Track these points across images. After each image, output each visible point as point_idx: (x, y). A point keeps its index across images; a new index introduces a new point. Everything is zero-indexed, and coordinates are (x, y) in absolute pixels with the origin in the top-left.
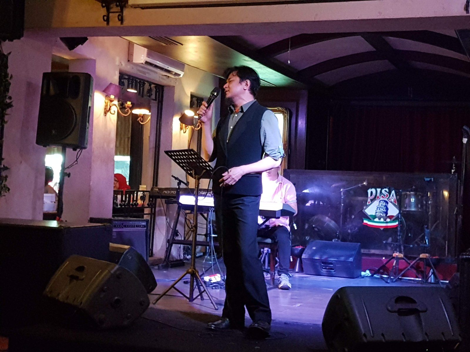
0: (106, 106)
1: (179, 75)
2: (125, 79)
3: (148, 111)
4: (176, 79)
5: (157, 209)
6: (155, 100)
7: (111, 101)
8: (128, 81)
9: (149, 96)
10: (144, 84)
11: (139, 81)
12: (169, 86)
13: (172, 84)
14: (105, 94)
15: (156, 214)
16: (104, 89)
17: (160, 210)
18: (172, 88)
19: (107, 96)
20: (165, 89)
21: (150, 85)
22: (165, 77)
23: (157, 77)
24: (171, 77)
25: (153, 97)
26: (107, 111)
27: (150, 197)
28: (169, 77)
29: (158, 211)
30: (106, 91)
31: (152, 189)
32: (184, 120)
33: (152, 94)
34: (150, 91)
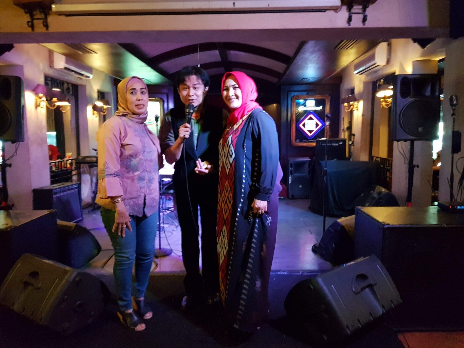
0: (36, 102)
1: (89, 77)
2: (48, 80)
3: (68, 103)
4: (86, 80)
5: (82, 170)
6: (73, 95)
7: (41, 98)
8: (51, 82)
9: (68, 92)
10: (63, 84)
11: (59, 82)
12: (81, 85)
13: (84, 83)
14: (34, 93)
15: (81, 173)
16: (33, 88)
17: (84, 170)
18: (84, 87)
19: (36, 94)
20: (79, 87)
21: (68, 85)
22: (78, 79)
23: (73, 78)
24: (84, 79)
25: (71, 93)
26: (37, 106)
27: (76, 163)
28: (81, 79)
29: (83, 171)
30: (35, 90)
31: (77, 157)
32: (95, 108)
33: (70, 91)
34: (68, 89)
